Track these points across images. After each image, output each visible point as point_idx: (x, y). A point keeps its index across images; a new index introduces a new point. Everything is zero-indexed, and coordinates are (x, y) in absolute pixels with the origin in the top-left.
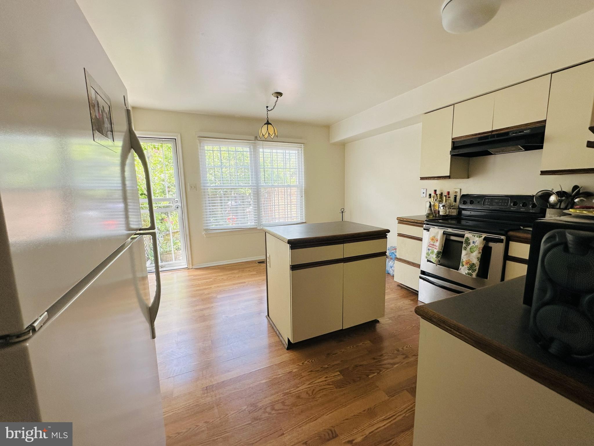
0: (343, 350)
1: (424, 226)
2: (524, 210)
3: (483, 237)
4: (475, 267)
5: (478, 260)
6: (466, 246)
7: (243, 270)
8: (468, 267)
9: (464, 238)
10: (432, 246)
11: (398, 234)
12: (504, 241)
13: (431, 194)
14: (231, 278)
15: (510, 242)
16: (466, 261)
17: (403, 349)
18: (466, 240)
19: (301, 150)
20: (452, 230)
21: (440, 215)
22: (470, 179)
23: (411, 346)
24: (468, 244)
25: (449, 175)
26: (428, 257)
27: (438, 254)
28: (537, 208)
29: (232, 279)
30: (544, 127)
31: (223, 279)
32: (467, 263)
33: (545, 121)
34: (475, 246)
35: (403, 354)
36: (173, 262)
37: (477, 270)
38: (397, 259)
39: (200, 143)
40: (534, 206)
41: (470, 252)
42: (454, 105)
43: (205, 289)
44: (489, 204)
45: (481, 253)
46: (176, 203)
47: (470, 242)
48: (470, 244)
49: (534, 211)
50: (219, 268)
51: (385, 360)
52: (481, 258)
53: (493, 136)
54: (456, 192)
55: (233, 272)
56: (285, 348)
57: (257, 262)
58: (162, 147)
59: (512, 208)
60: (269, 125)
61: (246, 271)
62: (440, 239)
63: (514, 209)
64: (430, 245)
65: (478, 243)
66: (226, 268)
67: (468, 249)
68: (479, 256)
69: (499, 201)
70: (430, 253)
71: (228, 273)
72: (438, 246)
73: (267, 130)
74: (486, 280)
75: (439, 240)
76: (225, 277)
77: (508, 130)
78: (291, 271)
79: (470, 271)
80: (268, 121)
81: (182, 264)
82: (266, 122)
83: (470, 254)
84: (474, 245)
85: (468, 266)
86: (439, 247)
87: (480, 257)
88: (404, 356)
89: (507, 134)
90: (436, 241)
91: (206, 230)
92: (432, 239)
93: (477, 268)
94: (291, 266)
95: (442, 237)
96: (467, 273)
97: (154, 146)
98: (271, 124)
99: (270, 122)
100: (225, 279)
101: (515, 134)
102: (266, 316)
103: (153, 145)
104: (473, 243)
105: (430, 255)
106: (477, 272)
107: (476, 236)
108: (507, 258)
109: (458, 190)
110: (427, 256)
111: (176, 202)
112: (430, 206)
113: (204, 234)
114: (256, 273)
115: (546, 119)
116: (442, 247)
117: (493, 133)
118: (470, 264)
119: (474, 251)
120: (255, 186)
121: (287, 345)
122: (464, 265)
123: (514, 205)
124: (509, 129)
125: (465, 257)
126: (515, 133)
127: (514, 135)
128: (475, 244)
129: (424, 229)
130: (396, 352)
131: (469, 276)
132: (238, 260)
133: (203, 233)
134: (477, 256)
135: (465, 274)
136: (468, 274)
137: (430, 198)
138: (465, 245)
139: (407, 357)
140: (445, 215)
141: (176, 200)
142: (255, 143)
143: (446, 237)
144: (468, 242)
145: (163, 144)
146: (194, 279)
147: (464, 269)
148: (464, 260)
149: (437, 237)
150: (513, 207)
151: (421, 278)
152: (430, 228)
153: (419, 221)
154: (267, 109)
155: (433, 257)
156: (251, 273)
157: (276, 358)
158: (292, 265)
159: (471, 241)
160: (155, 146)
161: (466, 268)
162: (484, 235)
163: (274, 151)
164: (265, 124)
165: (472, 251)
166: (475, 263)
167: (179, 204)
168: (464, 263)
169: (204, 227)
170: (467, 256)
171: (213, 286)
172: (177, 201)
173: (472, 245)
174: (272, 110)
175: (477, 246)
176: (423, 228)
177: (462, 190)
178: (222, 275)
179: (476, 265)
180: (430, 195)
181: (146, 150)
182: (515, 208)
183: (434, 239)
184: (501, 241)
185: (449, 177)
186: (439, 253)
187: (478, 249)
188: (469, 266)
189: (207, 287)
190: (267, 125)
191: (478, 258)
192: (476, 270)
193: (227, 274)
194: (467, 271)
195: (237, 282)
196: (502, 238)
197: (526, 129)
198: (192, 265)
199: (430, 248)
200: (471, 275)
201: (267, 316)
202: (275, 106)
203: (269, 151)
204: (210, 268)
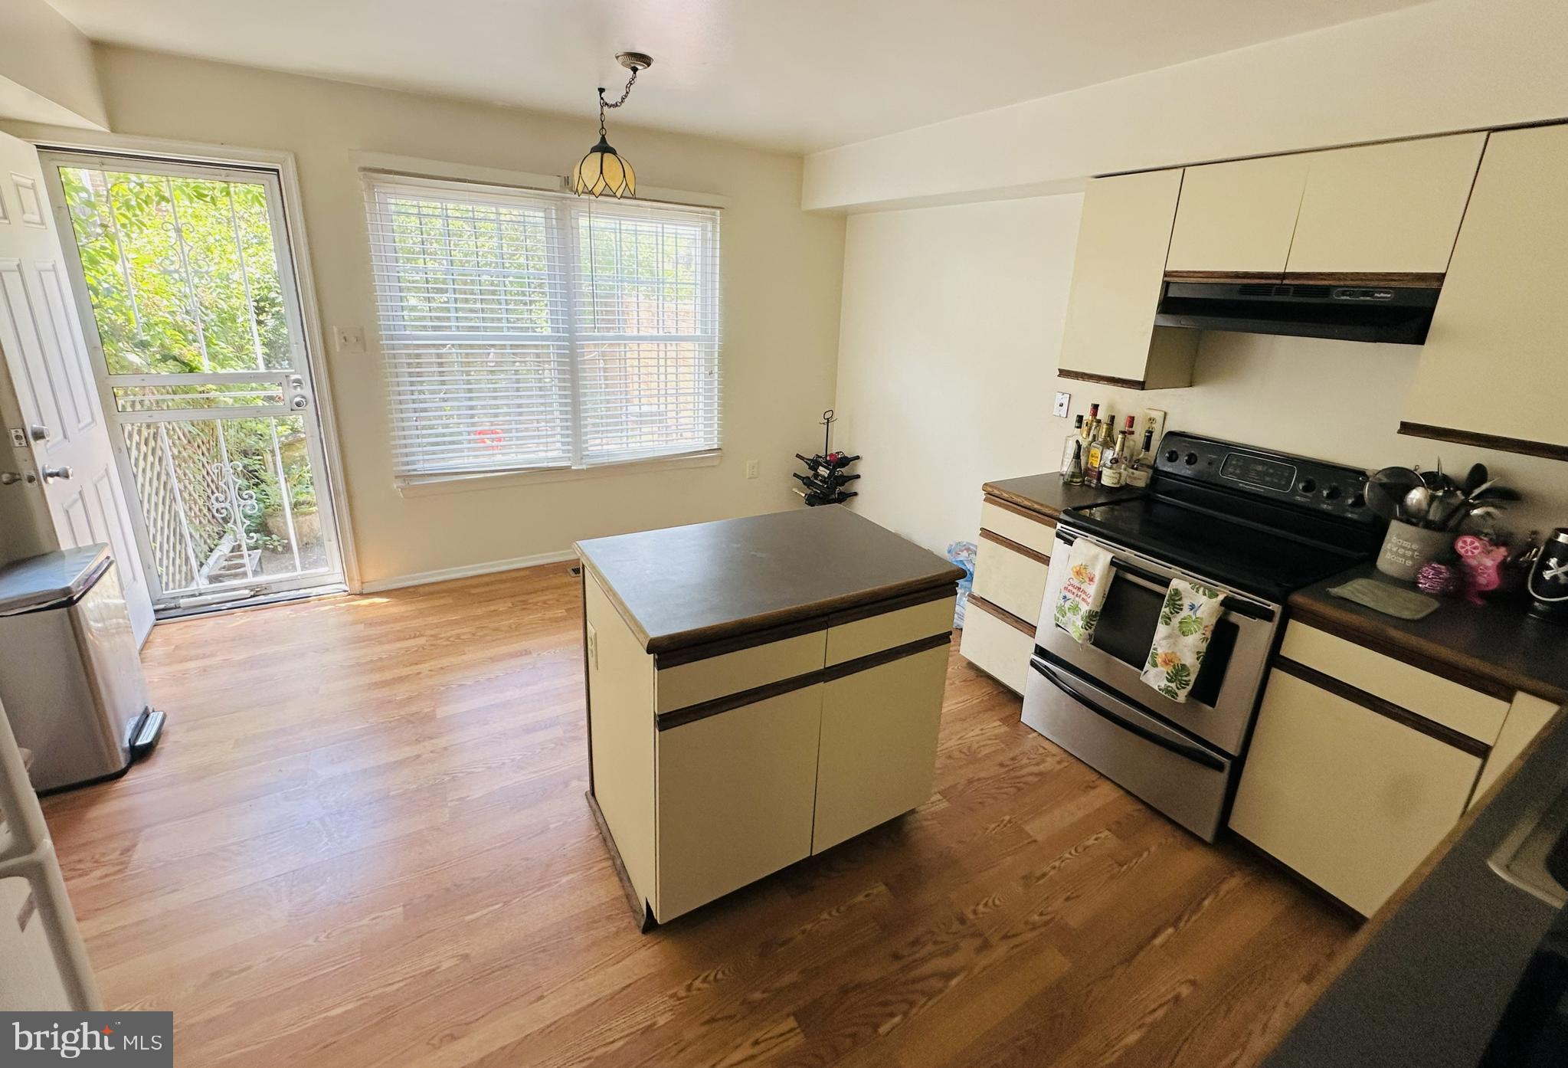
0: (808, 927)
1: (1059, 525)
2: (1330, 508)
3: (1221, 597)
4: (1188, 675)
5: (1198, 659)
6: (1171, 613)
7: (525, 602)
8: (1168, 673)
9: (1168, 588)
10: (1075, 591)
11: (981, 529)
12: (1277, 619)
13: (1082, 416)
14: (486, 635)
15: (1291, 621)
16: (1166, 655)
17: (975, 912)
18: (1173, 597)
19: (714, 227)
20: (1136, 555)
21: (1102, 485)
22: (1195, 390)
23: (997, 902)
24: (1177, 608)
25: (1142, 380)
26: (1061, 618)
27: (1091, 620)
28: (1364, 508)
29: (489, 638)
30: (1436, 294)
31: (458, 637)
32: (1166, 662)
33: (1441, 277)
34: (1194, 618)
35: (974, 935)
36: (295, 574)
37: (1192, 683)
38: (974, 597)
39: (371, 188)
40: (1359, 501)
41: (1177, 632)
42: (1184, 166)
43: (400, 680)
44: (1238, 472)
45: (1209, 641)
46: (295, 387)
47: (1182, 605)
48: (1181, 609)
49: (1355, 516)
50: (450, 591)
51: (924, 960)
52: (1206, 653)
53: (1282, 290)
54: (1152, 420)
55: (492, 608)
56: (639, 927)
57: (569, 570)
58: (228, 194)
59: (1298, 498)
60: (606, 155)
61: (536, 604)
62: (1101, 579)
63: (1303, 500)
64: (1070, 588)
65: (1203, 612)
66: (473, 591)
67: (1176, 621)
68: (1203, 647)
69: (1267, 470)
70: (1069, 609)
71: (479, 612)
72: (1092, 596)
73: (601, 173)
74: (1210, 708)
75: (1097, 579)
76: (465, 630)
77: (1331, 282)
78: (657, 731)
79: (1173, 685)
80: (603, 139)
81: (330, 580)
82: (597, 141)
83: (1178, 636)
84: (1191, 613)
85: (1170, 669)
86: (1095, 599)
87: (1205, 650)
88: (978, 942)
89: (1325, 291)
90: (1087, 580)
91: (406, 477)
92: (1077, 573)
93: (1193, 678)
94: (657, 719)
95: (1106, 572)
96: (1163, 686)
97: (196, 189)
98: (613, 152)
99: (610, 143)
100: (465, 637)
101: (1348, 298)
102: (586, 795)
103: (192, 185)
104: (1191, 610)
105: (1068, 614)
106: (1189, 688)
107: (1201, 590)
108: (1276, 659)
109: (1159, 416)
110: (1058, 615)
111: (295, 384)
112: (1077, 456)
113: (398, 487)
114: (565, 614)
115: (1444, 272)
116: (1103, 597)
117: (1285, 282)
118: (1174, 667)
119: (1191, 631)
120: (564, 339)
121: (643, 915)
122: (1159, 665)
123: (1305, 489)
124: (1335, 279)
125: (1164, 642)
126: (1350, 295)
127: (1345, 298)
128: (1195, 613)
129: (1058, 536)
130: (956, 926)
131: (1166, 695)
132: (512, 563)
133: (395, 486)
134: (1197, 647)
135: (1156, 688)
136: (1167, 690)
137: (1080, 427)
138: (1167, 610)
139: (986, 946)
140: (1118, 486)
141: (293, 377)
142: (564, 198)
143: (1117, 571)
144: (1177, 603)
145: (232, 185)
146: (368, 639)
147: (1156, 676)
148: (1160, 651)
149: (1094, 569)
150: (1301, 496)
151: (1033, 664)
152: (1076, 538)
153: (1047, 507)
154: (602, 98)
155: (1074, 621)
156: (550, 614)
157: (611, 970)
158: (662, 715)
159: (1186, 603)
160: (202, 191)
161: (1162, 672)
162: (1224, 591)
163: (627, 225)
164: (594, 150)
165: (1184, 629)
166: (1187, 664)
167: (307, 391)
168: (1159, 660)
169: (398, 468)
170: (1172, 640)
171: (425, 667)
172: (298, 381)
173: (1186, 612)
174: (616, 105)
175: (1202, 619)
176: (1054, 531)
177: (1168, 417)
178: (456, 622)
179: (1192, 670)
180: (1080, 419)
181: (168, 201)
182: (1306, 497)
183: (1084, 575)
184: (1268, 616)
185: (1141, 385)
186: (1091, 616)
187: (1202, 628)
188: (1172, 672)
189: (405, 671)
190: (599, 155)
191: (1198, 653)
192: (1188, 685)
193: (477, 618)
194: (1164, 683)
195: (504, 649)
196: (1270, 608)
197: (1385, 289)
198: (362, 583)
199: (1069, 596)
200: (1175, 695)
201: (590, 796)
202: (626, 96)
203: (611, 223)
204: (421, 590)
